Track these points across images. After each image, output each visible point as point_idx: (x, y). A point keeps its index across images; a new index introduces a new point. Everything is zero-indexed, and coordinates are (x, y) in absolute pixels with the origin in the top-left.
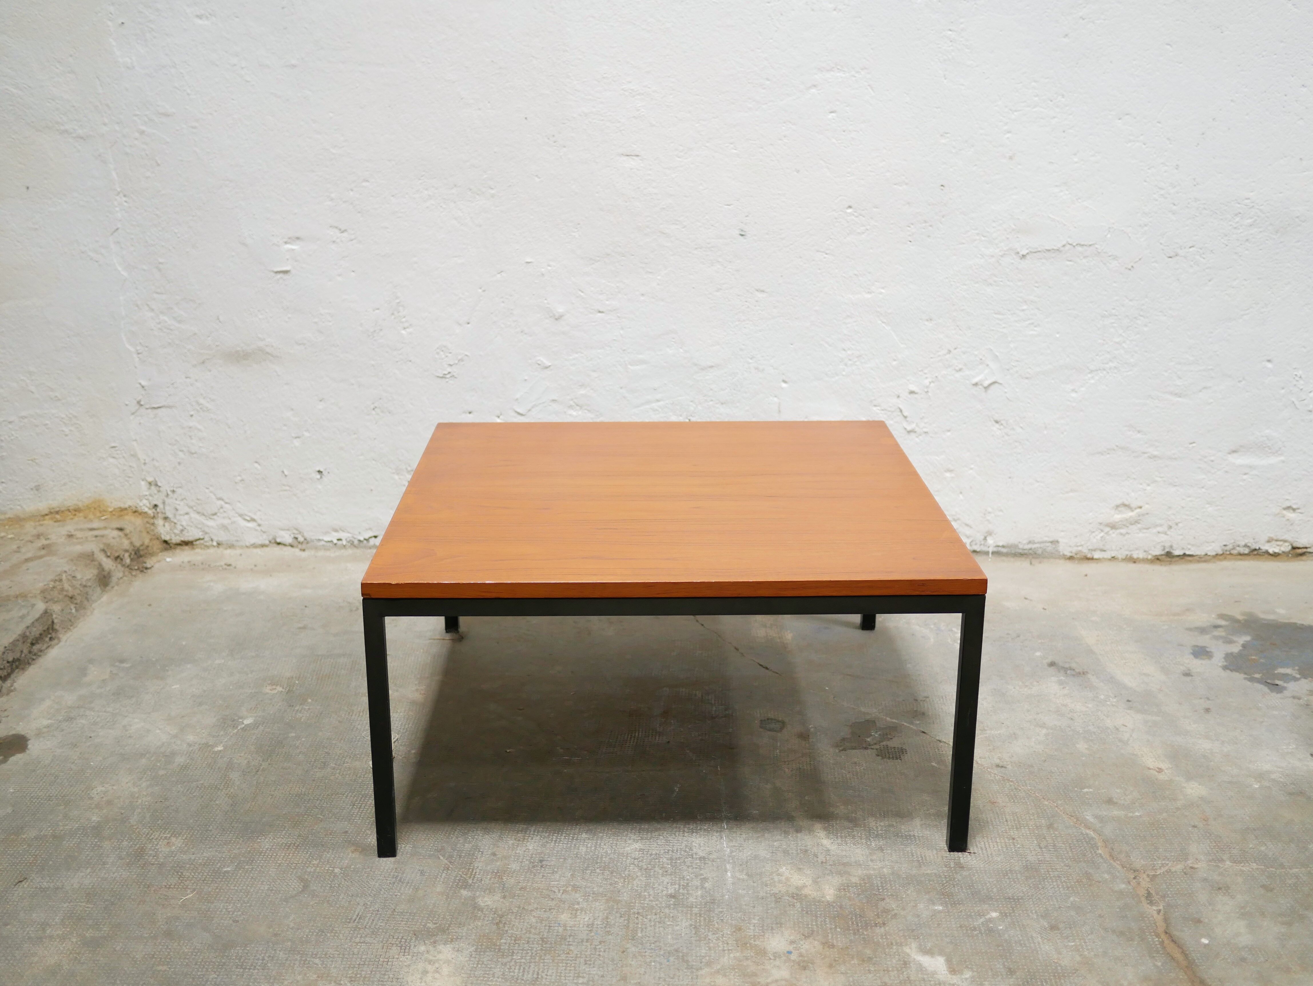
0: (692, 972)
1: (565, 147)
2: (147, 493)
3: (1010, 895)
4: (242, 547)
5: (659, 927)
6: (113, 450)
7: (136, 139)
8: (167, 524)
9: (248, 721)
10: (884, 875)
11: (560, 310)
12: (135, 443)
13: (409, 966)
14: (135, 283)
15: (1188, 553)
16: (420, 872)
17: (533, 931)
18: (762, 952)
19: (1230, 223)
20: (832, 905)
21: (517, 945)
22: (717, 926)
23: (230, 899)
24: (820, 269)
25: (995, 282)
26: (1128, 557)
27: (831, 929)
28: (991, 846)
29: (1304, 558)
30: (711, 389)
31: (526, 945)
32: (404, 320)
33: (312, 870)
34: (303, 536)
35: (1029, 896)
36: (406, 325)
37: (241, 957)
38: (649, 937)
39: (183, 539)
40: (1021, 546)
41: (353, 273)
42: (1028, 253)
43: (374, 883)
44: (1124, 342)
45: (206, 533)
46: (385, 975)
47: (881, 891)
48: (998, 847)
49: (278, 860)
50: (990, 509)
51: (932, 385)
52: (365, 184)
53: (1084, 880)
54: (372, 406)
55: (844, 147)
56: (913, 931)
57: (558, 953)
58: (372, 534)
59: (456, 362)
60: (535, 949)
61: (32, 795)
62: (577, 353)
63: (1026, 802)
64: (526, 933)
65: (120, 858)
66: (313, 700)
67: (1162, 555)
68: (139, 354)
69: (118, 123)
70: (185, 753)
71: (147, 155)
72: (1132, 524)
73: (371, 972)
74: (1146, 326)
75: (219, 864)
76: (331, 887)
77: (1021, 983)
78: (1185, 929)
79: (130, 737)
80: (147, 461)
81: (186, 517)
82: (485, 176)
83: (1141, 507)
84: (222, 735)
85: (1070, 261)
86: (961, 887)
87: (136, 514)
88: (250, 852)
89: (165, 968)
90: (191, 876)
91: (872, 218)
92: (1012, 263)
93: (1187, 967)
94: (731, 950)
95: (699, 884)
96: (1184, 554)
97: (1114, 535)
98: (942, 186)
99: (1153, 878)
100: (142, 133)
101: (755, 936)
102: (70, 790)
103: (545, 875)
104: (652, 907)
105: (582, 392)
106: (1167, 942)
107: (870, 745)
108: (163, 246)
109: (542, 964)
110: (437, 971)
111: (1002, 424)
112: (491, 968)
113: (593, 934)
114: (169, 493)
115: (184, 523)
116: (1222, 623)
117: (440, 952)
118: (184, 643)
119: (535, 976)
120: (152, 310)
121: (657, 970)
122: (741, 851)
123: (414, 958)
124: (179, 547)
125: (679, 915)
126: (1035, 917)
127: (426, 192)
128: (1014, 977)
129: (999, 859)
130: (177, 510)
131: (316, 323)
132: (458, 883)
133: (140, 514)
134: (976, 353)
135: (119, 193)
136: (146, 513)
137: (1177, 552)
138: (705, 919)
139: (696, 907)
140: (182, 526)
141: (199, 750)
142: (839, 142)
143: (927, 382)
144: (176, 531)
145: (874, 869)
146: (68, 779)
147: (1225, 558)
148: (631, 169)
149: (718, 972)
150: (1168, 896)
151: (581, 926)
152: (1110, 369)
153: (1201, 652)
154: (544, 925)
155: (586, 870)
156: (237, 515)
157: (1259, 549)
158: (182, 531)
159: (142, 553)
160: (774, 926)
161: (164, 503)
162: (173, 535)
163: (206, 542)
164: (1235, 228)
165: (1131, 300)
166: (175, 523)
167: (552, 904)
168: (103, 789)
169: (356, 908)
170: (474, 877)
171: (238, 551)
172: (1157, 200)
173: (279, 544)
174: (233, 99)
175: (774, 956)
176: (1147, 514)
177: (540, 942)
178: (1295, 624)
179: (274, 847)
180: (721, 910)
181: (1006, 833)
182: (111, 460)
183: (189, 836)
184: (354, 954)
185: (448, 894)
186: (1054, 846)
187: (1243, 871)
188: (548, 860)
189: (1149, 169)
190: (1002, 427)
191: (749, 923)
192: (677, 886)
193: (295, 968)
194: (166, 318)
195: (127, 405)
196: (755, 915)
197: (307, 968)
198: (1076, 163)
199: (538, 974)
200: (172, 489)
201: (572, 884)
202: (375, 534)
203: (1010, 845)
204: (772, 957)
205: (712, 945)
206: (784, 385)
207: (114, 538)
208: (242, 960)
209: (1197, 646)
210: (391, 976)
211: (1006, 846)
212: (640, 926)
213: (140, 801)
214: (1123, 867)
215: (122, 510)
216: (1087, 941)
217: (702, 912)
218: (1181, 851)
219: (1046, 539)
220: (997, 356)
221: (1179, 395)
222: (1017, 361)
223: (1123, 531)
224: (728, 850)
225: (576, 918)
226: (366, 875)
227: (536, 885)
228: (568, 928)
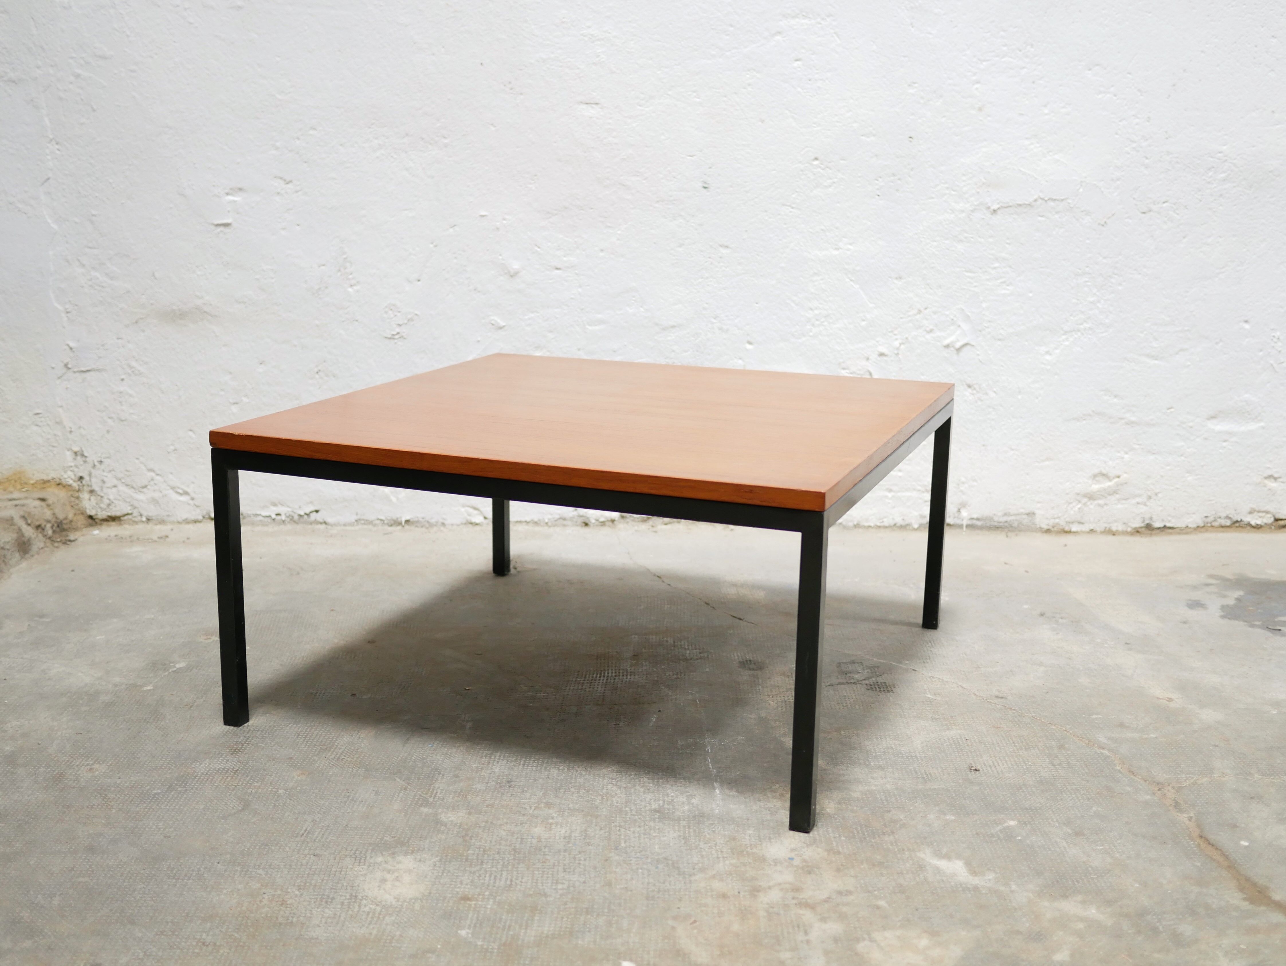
0: (685, 878)
1: (521, 94)
2: (72, 464)
3: (1027, 806)
4: (173, 523)
5: (644, 838)
6: (36, 416)
7: (71, 83)
8: (93, 498)
9: (180, 665)
10: (888, 790)
11: (516, 266)
12: (60, 410)
13: (365, 875)
14: (65, 236)
15: (1168, 525)
16: (374, 792)
17: (503, 843)
18: (761, 859)
19: (1204, 177)
20: (834, 817)
21: (486, 856)
22: (708, 836)
23: (161, 817)
24: (785, 224)
25: (966, 238)
26: (1107, 529)
27: (835, 838)
30: (673, 351)
31: (496, 856)
32: (351, 276)
33: (253, 791)
35: (1047, 807)
36: (353, 282)
37: (173, 868)
38: (634, 847)
39: (109, 514)
40: (996, 519)
41: (298, 227)
42: (999, 208)
43: (323, 802)
44: (1099, 302)
45: (135, 508)
46: (338, 883)
47: (885, 804)
48: (1007, 765)
49: (215, 783)
50: (963, 479)
51: (902, 346)
52: (311, 132)
53: (1105, 793)
54: (316, 370)
55: (810, 96)
56: (925, 838)
57: (533, 862)
58: (313, 508)
59: (406, 321)
60: (507, 859)
62: (532, 312)
63: (1033, 727)
64: (496, 844)
65: (36, 782)
67: (1142, 527)
68: (67, 312)
69: (52, 66)
70: (110, 692)
71: (82, 100)
72: (1110, 495)
73: (322, 881)
74: (1120, 284)
75: (148, 787)
76: (275, 806)
77: (1050, 883)
78: (1221, 833)
80: (73, 429)
81: (114, 490)
82: (438, 125)
83: (1119, 477)
84: (152, 677)
85: (1042, 216)
86: (973, 800)
87: (60, 486)
88: (183, 776)
89: (86, 879)
90: (117, 798)
91: (839, 171)
92: (983, 219)
93: (1229, 867)
94: (726, 857)
96: (1165, 527)
97: (1092, 507)
98: (910, 137)
99: (1179, 790)
100: (78, 76)
101: (751, 845)
103: (514, 794)
104: (635, 821)
106: (1203, 845)
107: (858, 681)
108: (96, 197)
109: (515, 873)
110: (397, 879)
111: (975, 389)
112: (458, 876)
113: (570, 845)
114: (96, 464)
115: (111, 497)
116: (1213, 581)
117: (400, 862)
118: (110, 601)
119: (508, 883)
120: (84, 266)
121: (645, 876)
123: (371, 868)
124: (105, 523)
125: (666, 827)
126: (1057, 825)
127: (376, 141)
128: (1042, 877)
129: (1010, 775)
130: (104, 482)
131: (257, 280)
132: (417, 802)
133: (64, 487)
134: (947, 313)
135: (51, 140)
136: (70, 485)
137: (1157, 524)
138: (695, 831)
139: (684, 820)
140: (109, 499)
141: (126, 690)
142: (805, 91)
143: (897, 344)
144: (102, 505)
145: (875, 785)
147: (1207, 531)
148: (591, 118)
149: (713, 877)
150: (1198, 805)
151: (557, 838)
152: (1085, 329)
153: (1195, 605)
154: (515, 837)
156: (169, 488)
157: (1241, 521)
158: (109, 505)
159: (65, 526)
160: (771, 836)
161: (90, 475)
162: (99, 510)
163: (135, 517)
164: (1209, 183)
165: (1105, 258)
166: (102, 497)
167: (524, 819)
168: (18, 723)
169: (303, 825)
170: (435, 796)
171: (169, 527)
172: (1129, 153)
174: (175, 42)
175: (775, 863)
176: (1126, 483)
177: (513, 852)
179: (210, 772)
180: (712, 822)
181: (1015, 752)
182: (35, 428)
183: (115, 763)
184: (302, 865)
185: (407, 811)
186: (1068, 763)
187: (1274, 783)
188: (516, 781)
189: (1120, 121)
190: (975, 392)
191: (745, 834)
192: (661, 802)
193: (235, 878)
194: (97, 274)
195: (53, 368)
197: (250, 877)
198: (1046, 114)
199: (511, 881)
200: (99, 459)
201: (544, 801)
202: (317, 508)
203: (1021, 763)
204: (772, 863)
205: (704, 853)
206: (749, 347)
207: (35, 507)
208: (174, 872)
209: (1190, 600)
210: (345, 884)
211: (1016, 764)
212: (623, 837)
213: (59, 733)
214: (1145, 781)
215: (45, 482)
216: (1116, 845)
217: (691, 825)
218: (1205, 766)
219: (1022, 511)
220: (969, 316)
221: (1155, 358)
222: (990, 322)
223: (1101, 502)
224: (714, 771)
225: (550, 831)
226: (314, 795)
227: (504, 802)
228: (543, 840)
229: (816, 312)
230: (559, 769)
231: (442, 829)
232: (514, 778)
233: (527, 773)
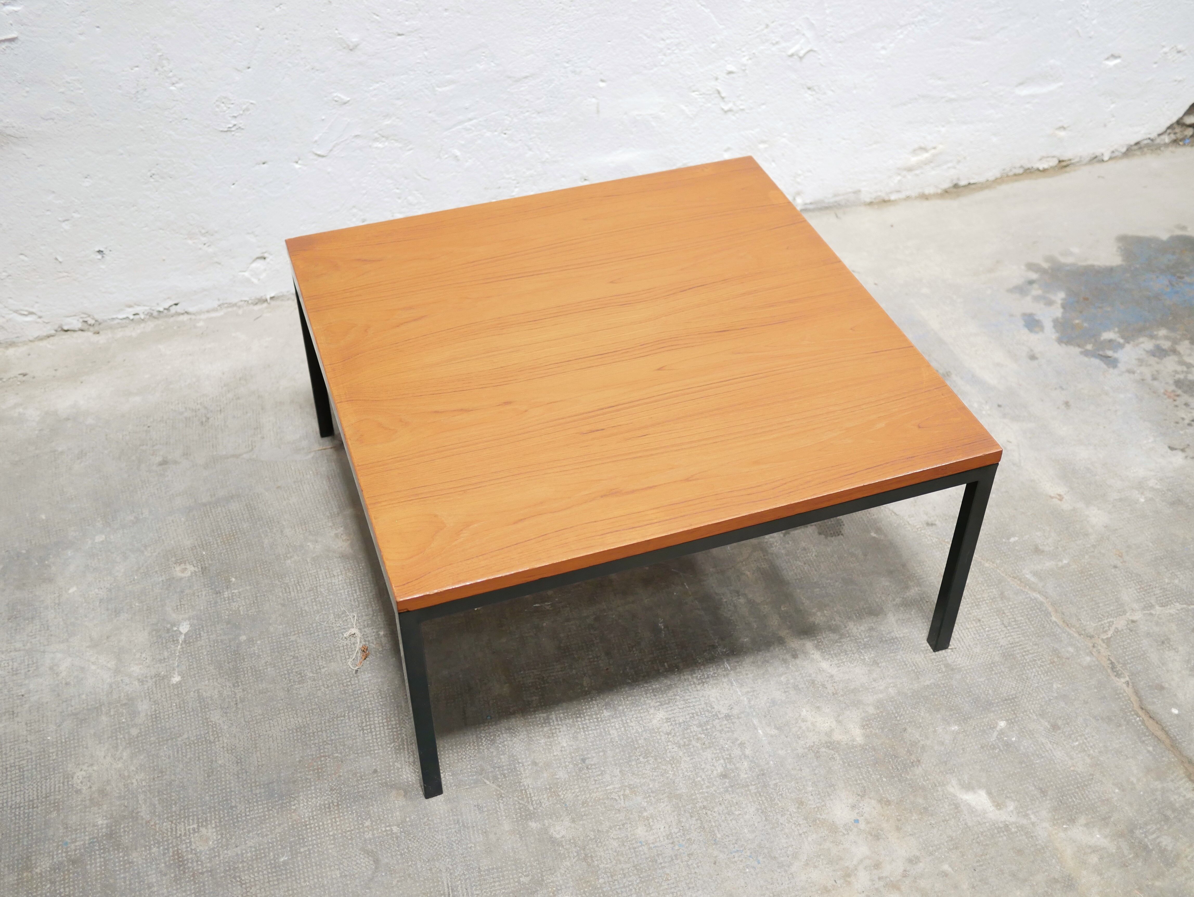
0: (786, 871)
3: (1005, 694)
4: (25, 343)
5: (731, 820)
9: (184, 628)
10: (893, 697)
11: (355, 39)
15: (972, 181)
16: (476, 808)
17: (621, 858)
18: (833, 828)
20: (866, 749)
21: (616, 883)
22: (780, 804)
26: (921, 194)
28: (965, 635)
29: (1068, 169)
30: (527, 100)
31: (625, 880)
32: (171, 74)
33: (370, 836)
34: (93, 319)
35: (1020, 693)
36: (174, 80)
38: (728, 836)
40: (826, 200)
41: (98, 29)
43: (440, 836)
47: (898, 718)
48: (971, 634)
49: (329, 831)
50: (800, 172)
51: (750, 62)
53: (1056, 660)
54: (149, 174)
56: (946, 763)
57: (658, 882)
58: (172, 302)
59: (241, 112)
60: (635, 883)
61: (10, 804)
62: (377, 83)
64: (617, 863)
65: (162, 874)
66: (236, 578)
67: (949, 188)
70: (143, 694)
72: (926, 164)
75: (271, 854)
76: (401, 854)
77: (1056, 803)
78: (1155, 700)
79: (67, 684)
83: (934, 148)
84: (168, 658)
86: (962, 696)
88: (293, 825)
90: (253, 880)
93: (1172, 746)
94: (806, 832)
95: (741, 753)
96: (969, 184)
97: (909, 177)
99: (1108, 642)
101: (818, 808)
102: (48, 785)
103: (596, 778)
104: (713, 795)
105: (388, 122)
106: (1146, 718)
111: (814, 90)
113: (677, 847)
116: (1034, 276)
118: (43, 517)
121: (754, 877)
122: (756, 698)
125: (741, 799)
126: (1035, 717)
128: (1048, 798)
129: (978, 650)
131: (63, 93)
132: (521, 814)
134: (793, 23)
137: (963, 183)
138: (766, 799)
139: (751, 784)
141: (156, 687)
143: (744, 60)
145: (881, 692)
146: (36, 769)
147: (1002, 181)
149: (807, 864)
150: (1128, 663)
151: (662, 839)
152: (919, 21)
153: (1032, 323)
154: (627, 848)
155: (630, 761)
157: (1032, 168)
167: (622, 817)
168: (84, 773)
169: (441, 878)
170: (532, 801)
171: (22, 350)
173: (66, 331)
175: (846, 830)
176: (941, 152)
177: (635, 872)
178: (1093, 266)
179: (315, 813)
180: (774, 782)
181: (970, 614)
183: (217, 821)
185: (519, 832)
186: (1015, 621)
187: (1172, 615)
188: (589, 758)
190: (814, 93)
191: (806, 793)
192: (722, 761)
196: (806, 781)
201: (626, 784)
202: (176, 302)
203: (980, 629)
204: (846, 833)
205: (787, 831)
206: (602, 85)
209: (1026, 314)
211: (977, 631)
212: (714, 824)
213: (134, 781)
214: (1080, 635)
216: (1087, 736)
217: (760, 790)
218: (1117, 602)
219: (850, 190)
220: (813, 24)
221: (978, 39)
222: (832, 26)
223: (917, 172)
224: (745, 699)
225: (651, 829)
226: (427, 827)
227: (594, 795)
228: (652, 846)
229: (668, 41)
230: (617, 729)
231: (562, 852)
232: (585, 753)
233: (592, 742)
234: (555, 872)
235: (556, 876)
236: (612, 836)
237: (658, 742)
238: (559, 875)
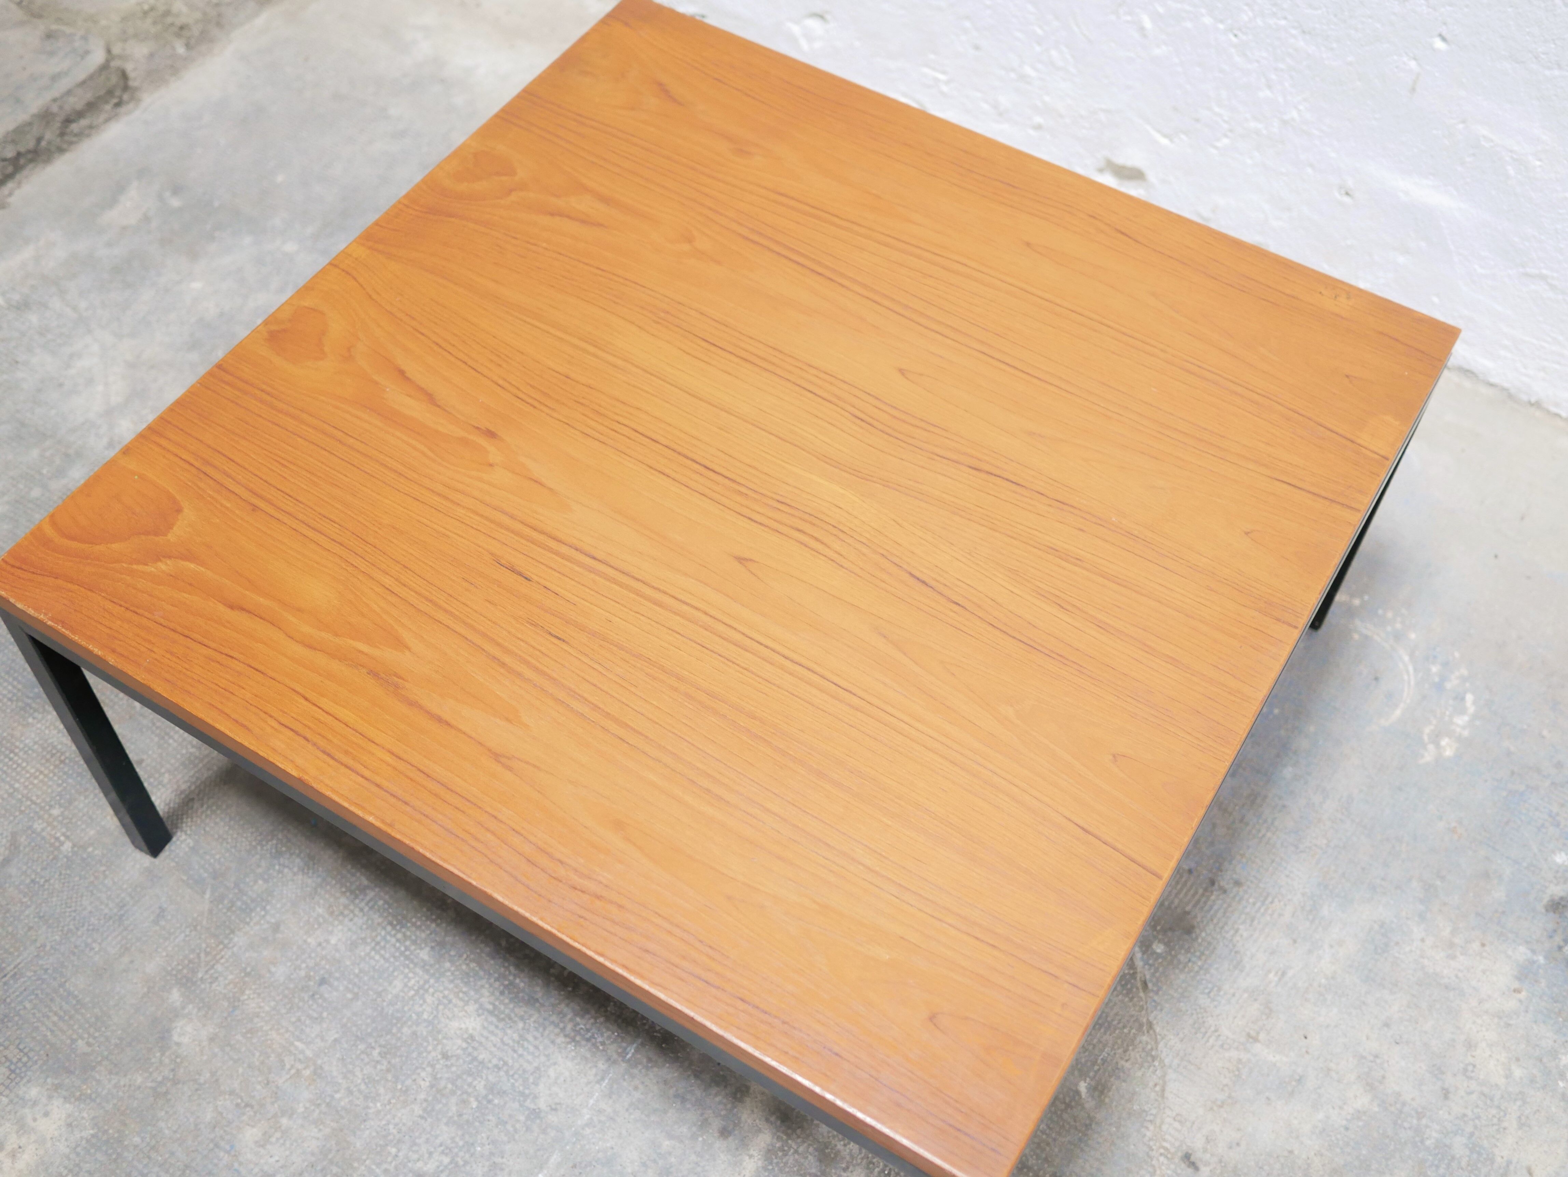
16: (158, 912)
17: (189, 1140)
33: (40, 828)
43: (87, 903)
49: (19, 780)
76: (33, 881)
103: (303, 1018)
110: (15, 1153)
117: (48, 1114)
122: (601, 1131)
123: (9, 1106)
151: (256, 1170)
155: (362, 1040)
167: (260, 1093)
170: (212, 967)
201: (320, 1062)
224: (588, 1116)
225: (263, 1146)
226: (92, 879)
227: (274, 1035)
228: (236, 1165)
230: (406, 985)
231: (153, 1060)
232: (337, 975)
233: (361, 971)
234: (117, 1074)
235: (110, 1081)
236: (220, 1103)
237: (420, 1054)
238: (113, 1082)
